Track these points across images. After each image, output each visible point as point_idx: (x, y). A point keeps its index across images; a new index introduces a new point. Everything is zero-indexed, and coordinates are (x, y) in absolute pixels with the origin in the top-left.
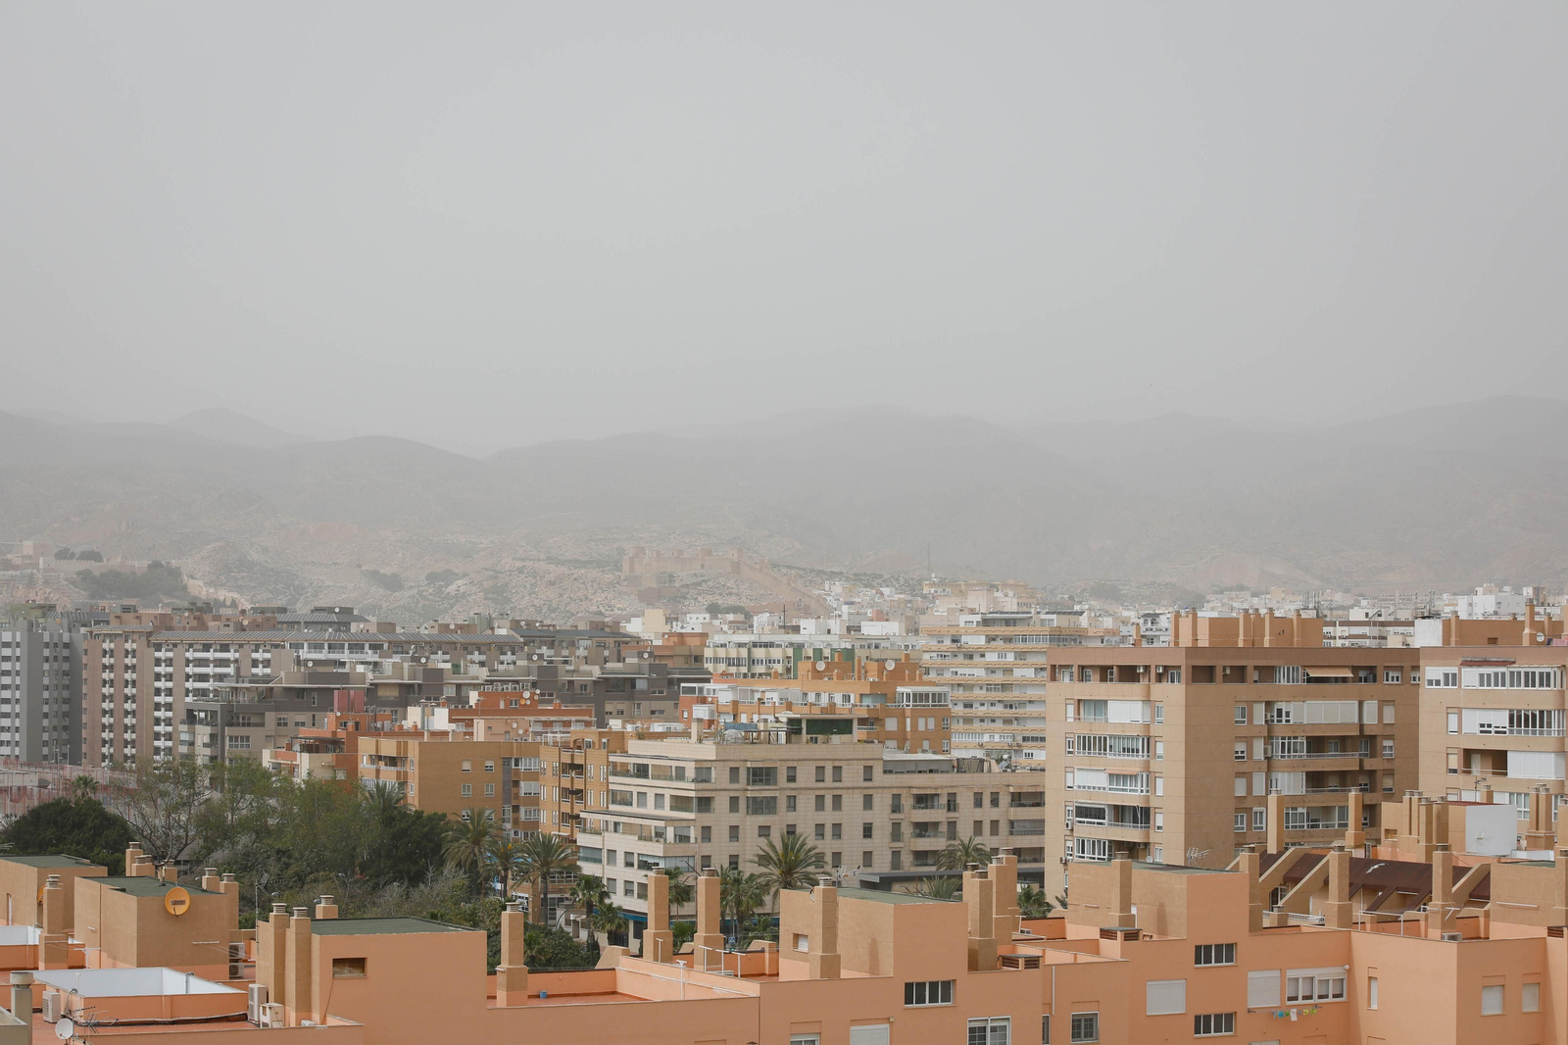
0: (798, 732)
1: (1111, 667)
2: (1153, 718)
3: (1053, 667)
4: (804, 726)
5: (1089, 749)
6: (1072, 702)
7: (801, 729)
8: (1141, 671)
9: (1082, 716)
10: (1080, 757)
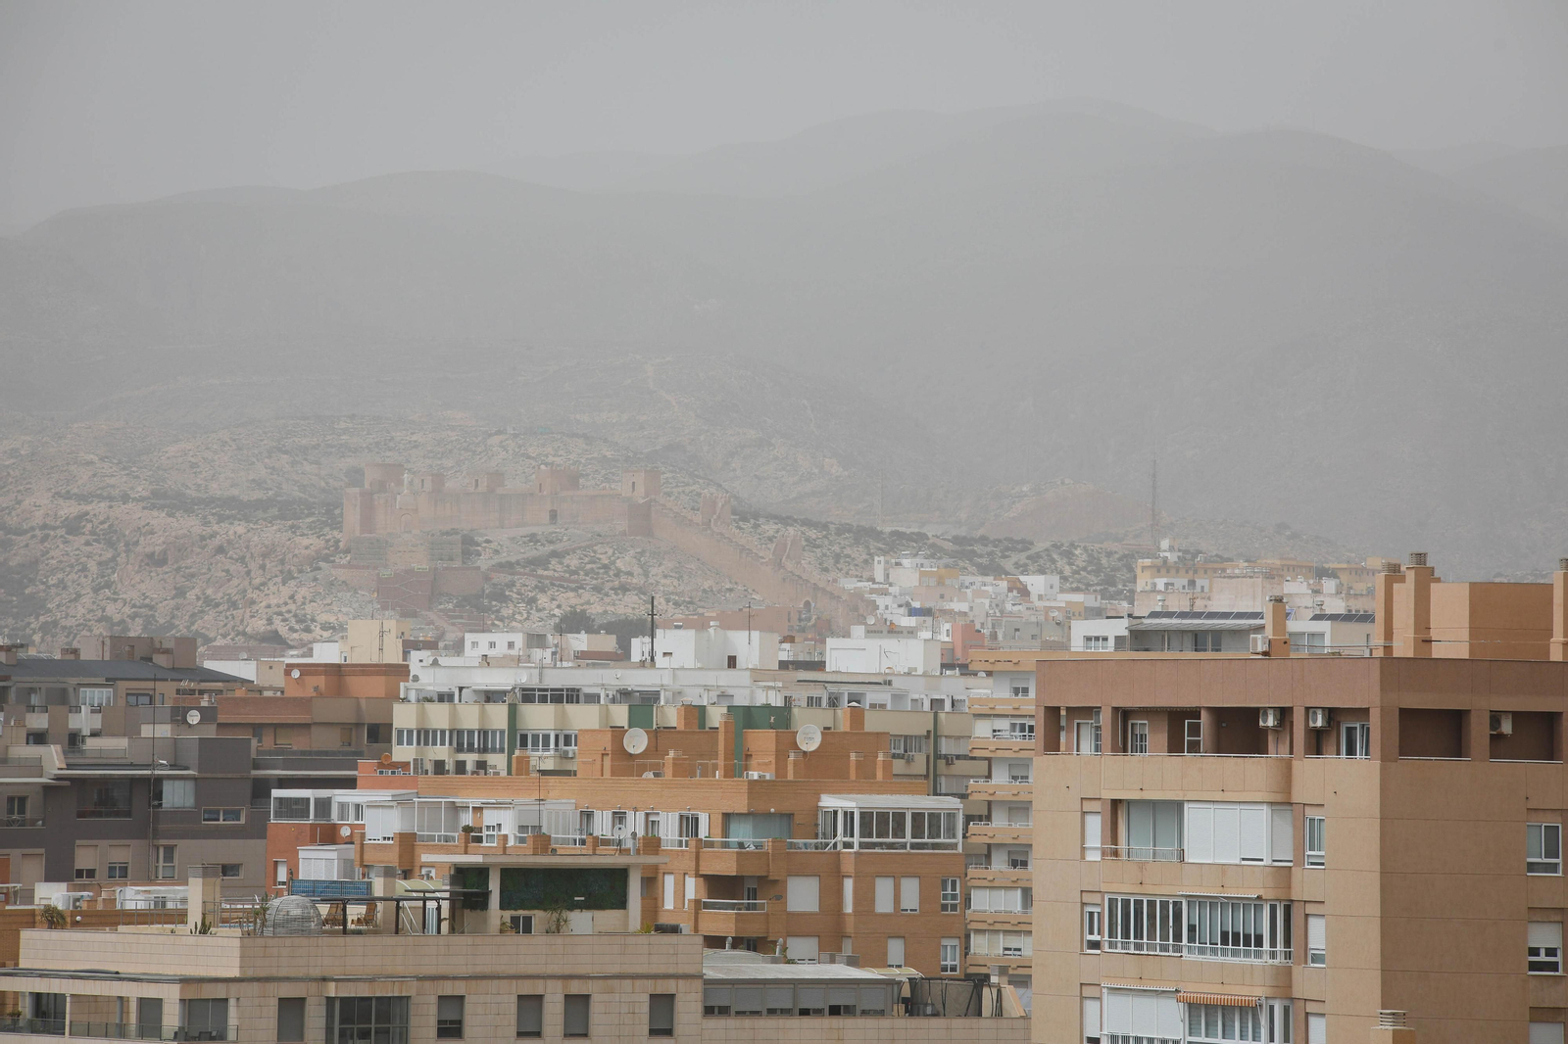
0: (479, 902)
1: (1194, 713)
2: (1299, 849)
3: (1053, 712)
4: (494, 885)
5: (1139, 935)
6: (1096, 806)
7: (486, 895)
8: (1271, 722)
9: (1122, 846)
10: (1117, 960)
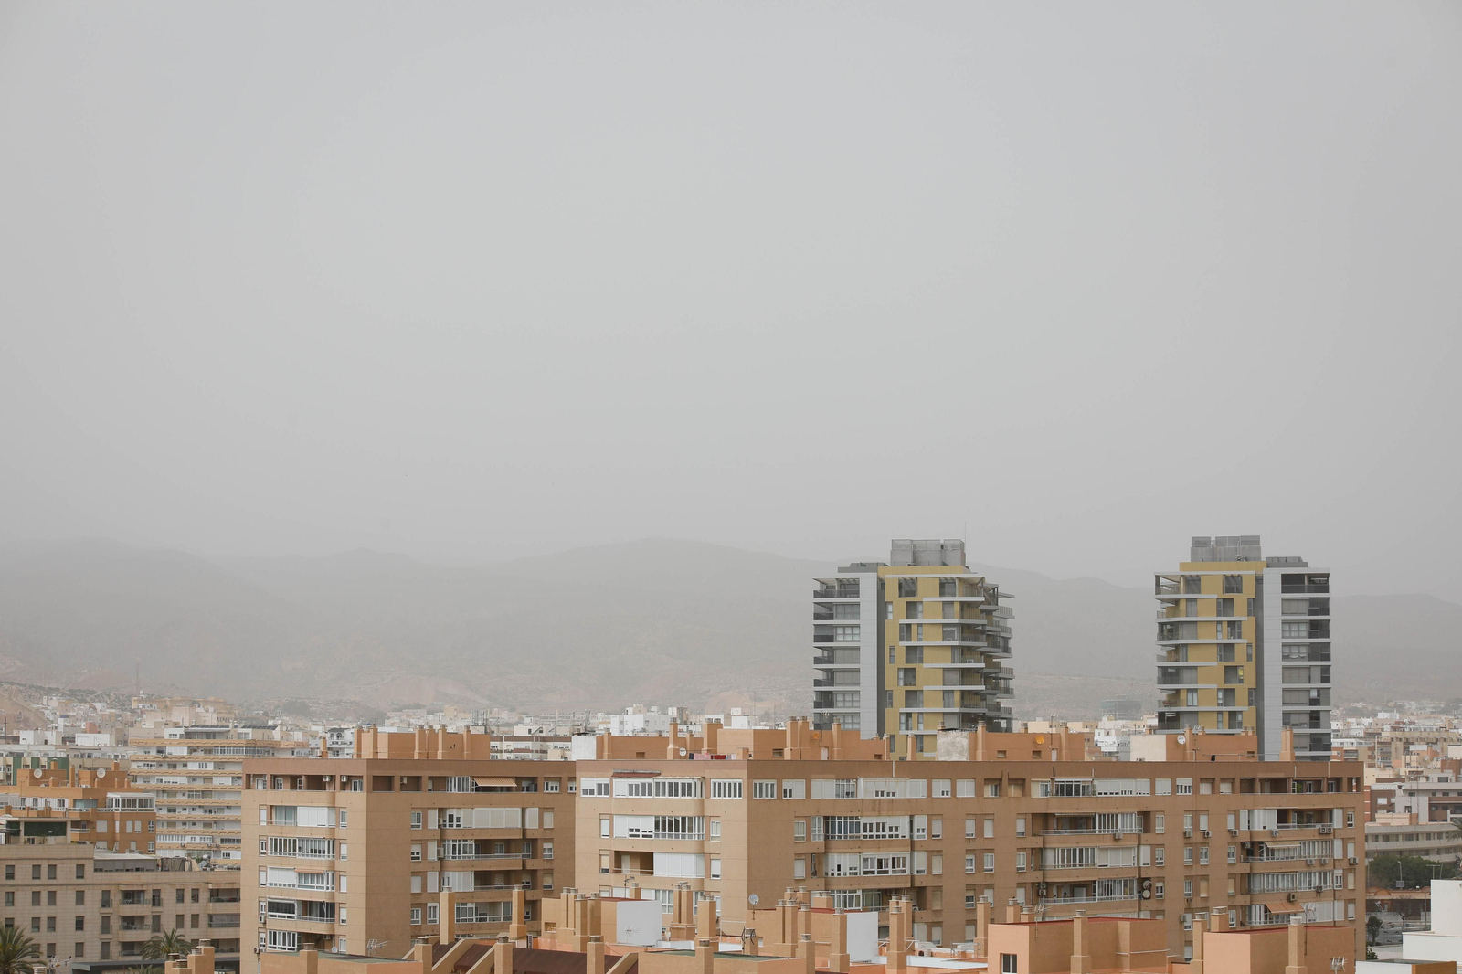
0: (17, 833)
1: (301, 777)
2: (338, 822)
3: (248, 776)
4: (22, 828)
5: (281, 850)
6: (265, 807)
7: (19, 831)
8: (327, 780)
9: (274, 820)
10: (272, 857)
